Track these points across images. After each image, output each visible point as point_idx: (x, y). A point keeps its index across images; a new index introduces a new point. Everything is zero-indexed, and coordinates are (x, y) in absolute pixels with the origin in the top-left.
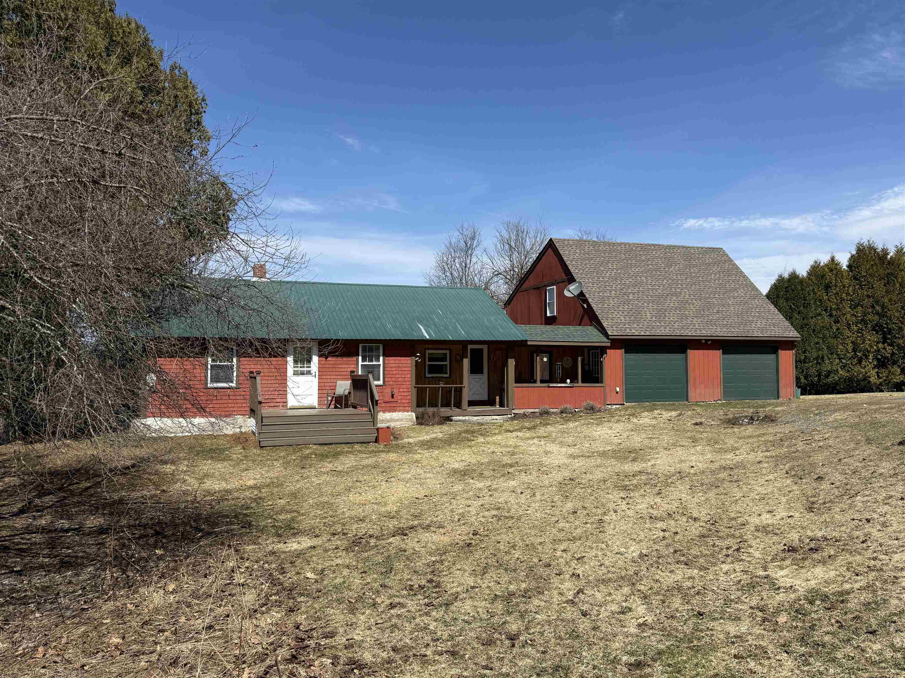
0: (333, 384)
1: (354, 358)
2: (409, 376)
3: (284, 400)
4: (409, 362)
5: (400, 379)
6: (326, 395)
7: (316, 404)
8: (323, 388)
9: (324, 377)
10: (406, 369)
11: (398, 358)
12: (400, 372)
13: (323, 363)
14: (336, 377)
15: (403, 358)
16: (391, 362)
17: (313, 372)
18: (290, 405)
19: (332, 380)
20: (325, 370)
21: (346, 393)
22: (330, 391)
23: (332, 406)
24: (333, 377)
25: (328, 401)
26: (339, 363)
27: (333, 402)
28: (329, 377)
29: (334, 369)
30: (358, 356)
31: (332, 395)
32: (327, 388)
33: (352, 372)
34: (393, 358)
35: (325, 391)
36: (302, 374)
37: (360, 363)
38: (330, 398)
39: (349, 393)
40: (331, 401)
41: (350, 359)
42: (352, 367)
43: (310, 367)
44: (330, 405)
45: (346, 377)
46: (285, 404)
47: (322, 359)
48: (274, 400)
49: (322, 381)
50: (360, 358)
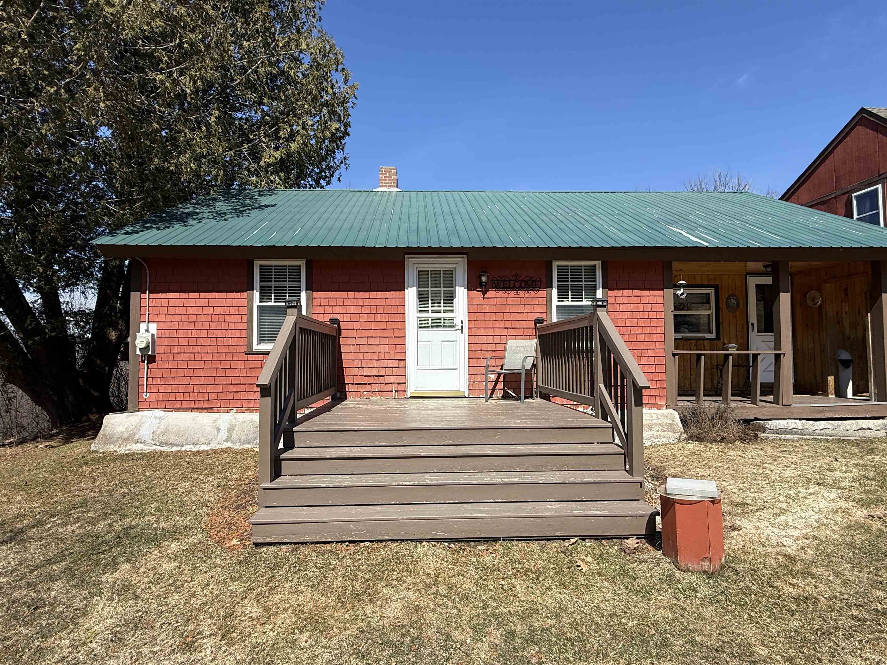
0: (500, 347)
1: (542, 293)
2: (659, 330)
3: (400, 380)
4: (660, 300)
5: (641, 338)
6: (483, 370)
7: (465, 390)
8: (478, 355)
9: (480, 332)
10: (654, 315)
11: (637, 292)
12: (641, 323)
13: (476, 302)
14: (505, 332)
15: (647, 293)
16: (620, 300)
17: (457, 322)
18: (411, 390)
19: (497, 340)
20: (481, 317)
21: (528, 366)
22: (493, 362)
23: (499, 394)
24: (498, 332)
25: (487, 382)
26: (510, 302)
27: (500, 385)
28: (491, 332)
29: (500, 317)
30: (551, 287)
31: (498, 369)
32: (488, 355)
33: (538, 321)
34: (626, 292)
35: (483, 362)
36: (437, 324)
37: (555, 302)
38: (493, 377)
39: (534, 366)
40: (497, 382)
41: (533, 294)
42: (538, 312)
43: (452, 311)
44: (493, 390)
45: (526, 332)
46: (401, 387)
47: (474, 294)
48: (381, 380)
49: (475, 340)
50: (555, 292)
